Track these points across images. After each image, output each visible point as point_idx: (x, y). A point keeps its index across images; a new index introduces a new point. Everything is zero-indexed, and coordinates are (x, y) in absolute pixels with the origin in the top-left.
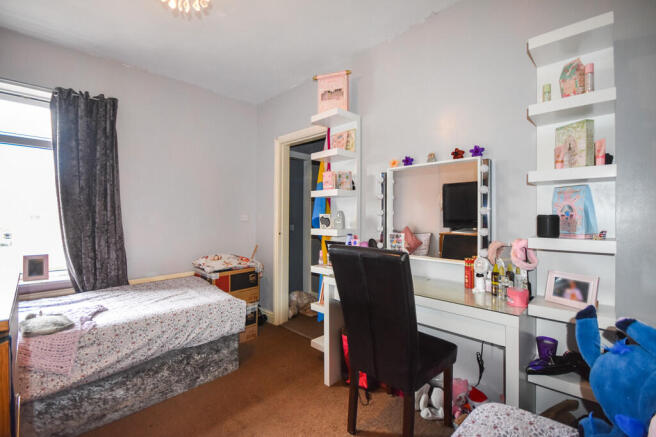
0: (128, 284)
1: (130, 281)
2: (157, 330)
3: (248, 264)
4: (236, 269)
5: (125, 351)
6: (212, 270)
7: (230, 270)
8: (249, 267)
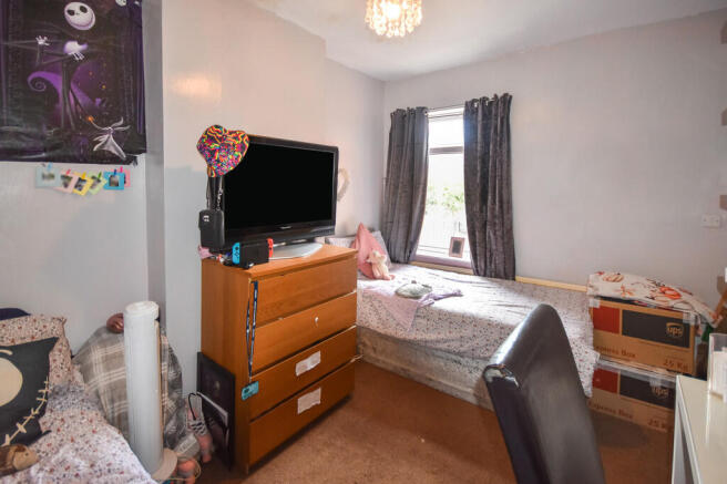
0: (514, 279)
1: (517, 278)
2: (468, 332)
3: (672, 303)
4: (640, 304)
5: (442, 336)
6: (595, 293)
7: (630, 302)
8: (670, 309)
